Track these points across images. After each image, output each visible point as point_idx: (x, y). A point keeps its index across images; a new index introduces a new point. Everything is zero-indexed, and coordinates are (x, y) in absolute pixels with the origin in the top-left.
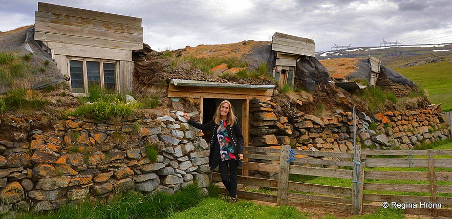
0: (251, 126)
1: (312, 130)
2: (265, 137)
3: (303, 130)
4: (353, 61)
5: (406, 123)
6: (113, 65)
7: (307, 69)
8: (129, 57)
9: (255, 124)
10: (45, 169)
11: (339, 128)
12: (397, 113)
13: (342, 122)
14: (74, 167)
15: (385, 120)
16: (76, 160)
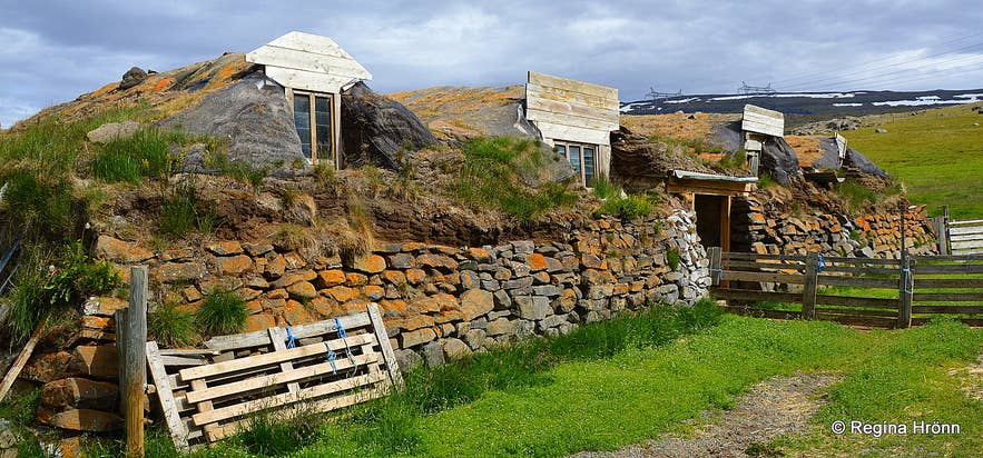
0: (734, 231)
1: (795, 237)
2: (755, 244)
3: (787, 237)
4: (812, 141)
5: (887, 231)
6: (593, 151)
7: (776, 155)
8: (607, 141)
9: (741, 228)
10: (594, 275)
11: (820, 236)
12: (878, 217)
13: (824, 228)
14: (614, 273)
15: (867, 226)
16: (616, 264)
